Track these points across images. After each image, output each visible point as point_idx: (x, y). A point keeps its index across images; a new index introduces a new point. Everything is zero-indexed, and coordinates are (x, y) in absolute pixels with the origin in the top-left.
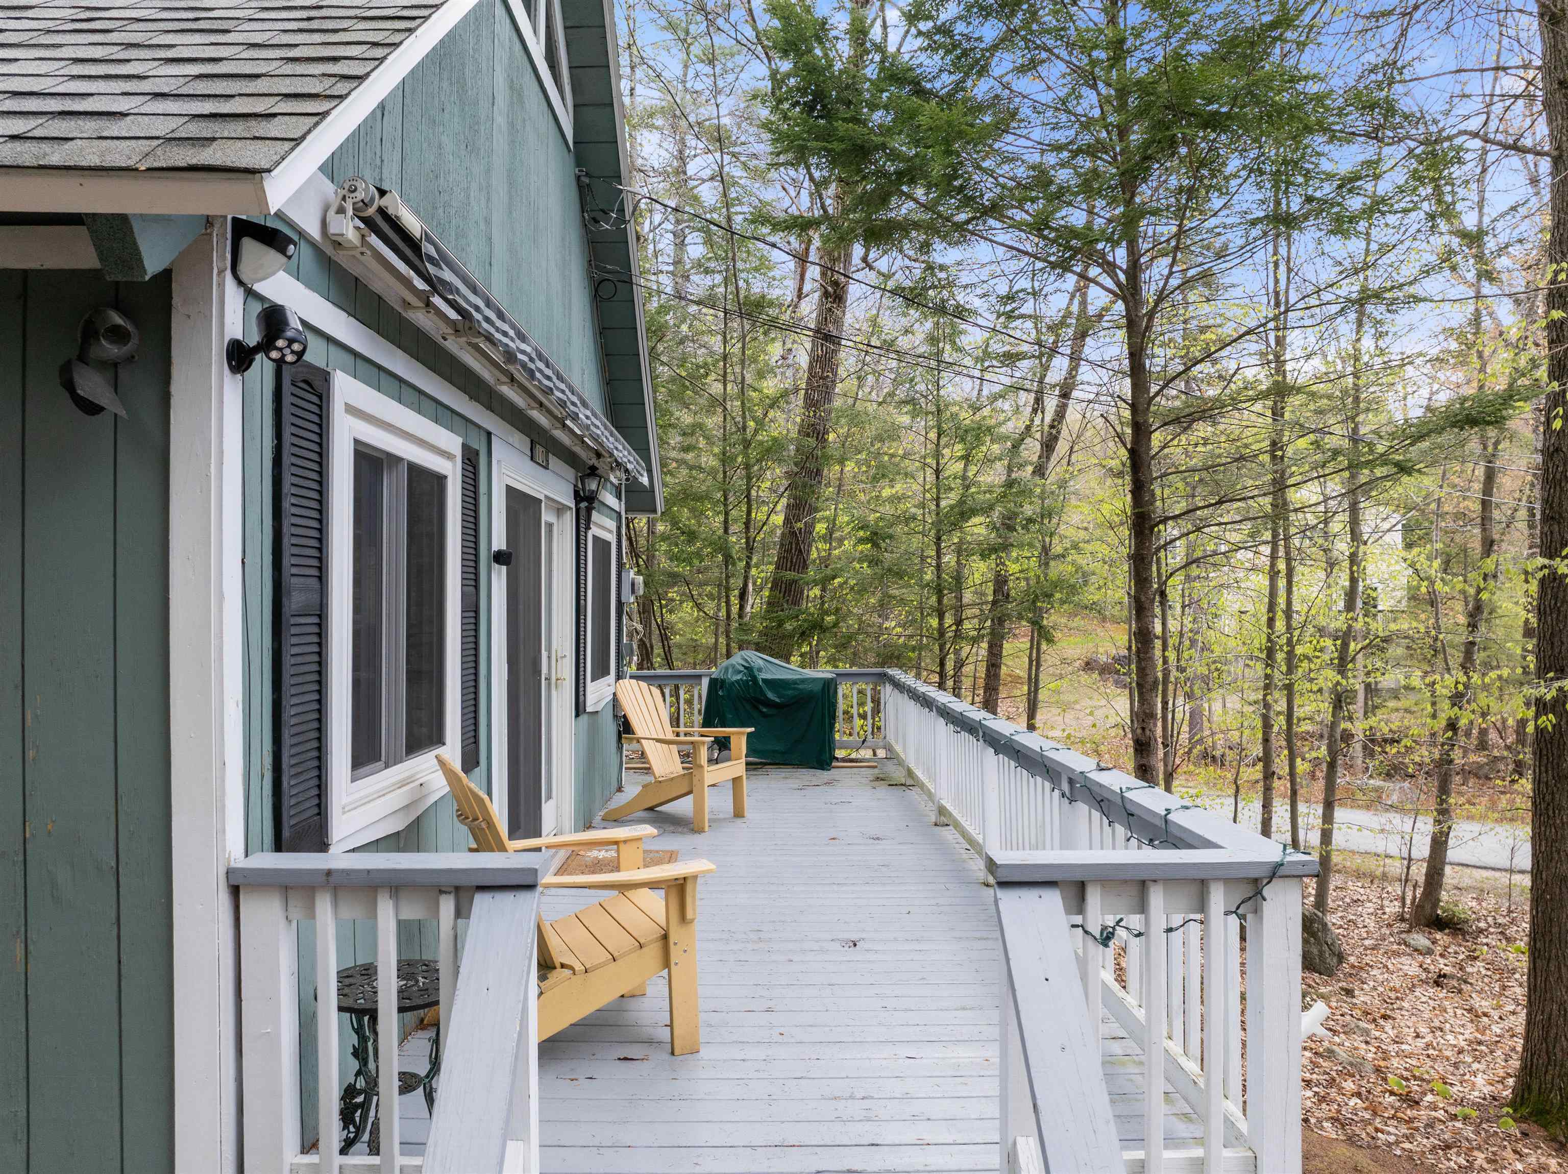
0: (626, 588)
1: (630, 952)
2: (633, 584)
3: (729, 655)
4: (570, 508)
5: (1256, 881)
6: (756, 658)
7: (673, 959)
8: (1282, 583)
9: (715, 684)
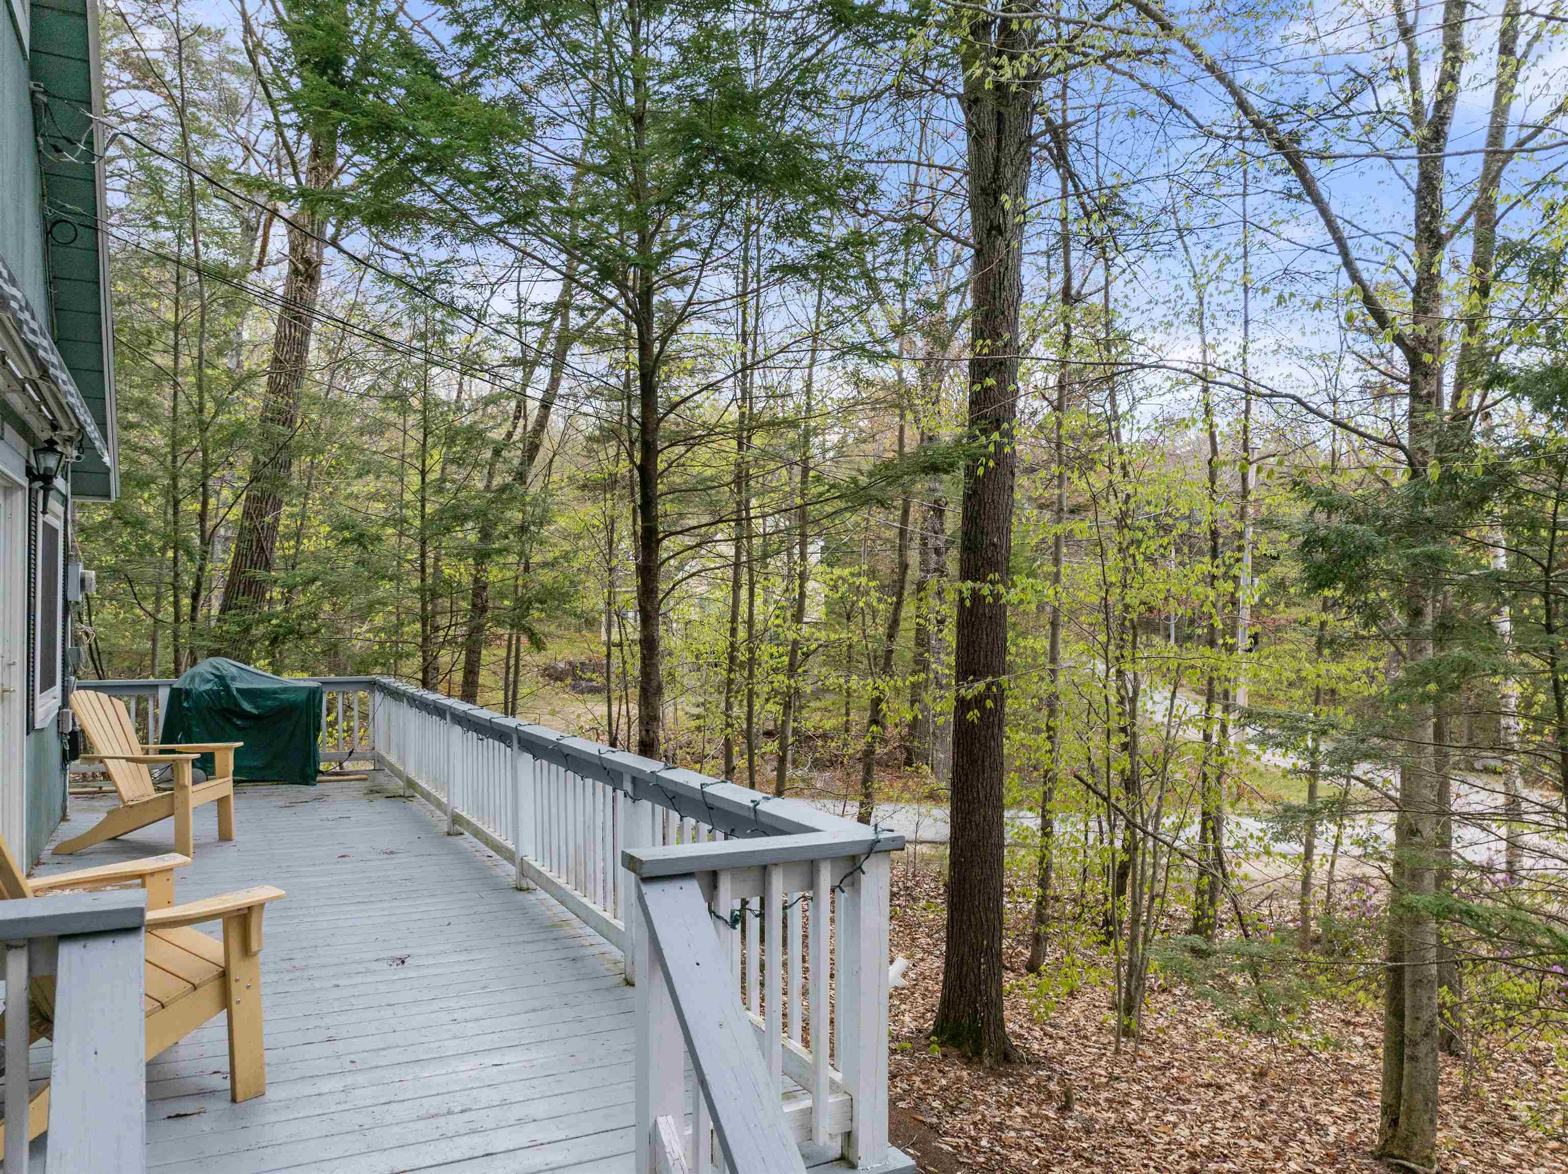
0: (74, 584)
1: (184, 995)
2: (83, 581)
3: (194, 663)
4: (22, 487)
5: (854, 858)
6: (227, 666)
7: (235, 997)
8: (744, 593)
9: (176, 695)
